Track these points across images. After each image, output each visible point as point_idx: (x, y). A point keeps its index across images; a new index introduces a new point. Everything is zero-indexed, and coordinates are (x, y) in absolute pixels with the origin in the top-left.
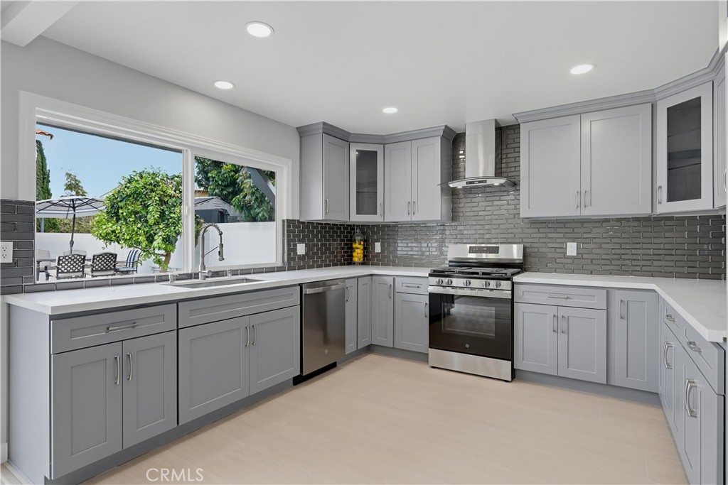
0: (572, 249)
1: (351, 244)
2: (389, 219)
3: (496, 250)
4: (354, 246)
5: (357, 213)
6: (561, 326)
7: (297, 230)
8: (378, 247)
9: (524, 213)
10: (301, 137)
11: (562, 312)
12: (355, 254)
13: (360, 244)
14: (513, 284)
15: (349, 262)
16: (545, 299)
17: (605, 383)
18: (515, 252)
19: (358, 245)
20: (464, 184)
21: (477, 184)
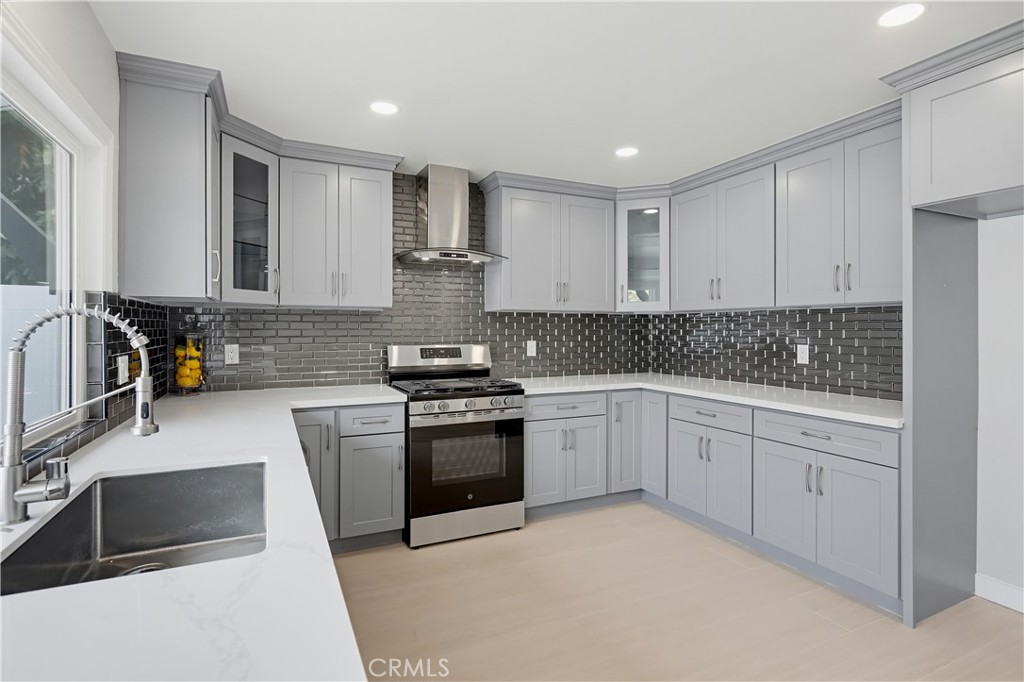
2: (289, 300)
3: (456, 353)
5: (236, 286)
6: (570, 443)
8: (232, 354)
10: (123, 81)
11: (570, 424)
12: (183, 371)
13: (198, 349)
16: (553, 412)
17: (605, 492)
19: (193, 352)
20: (435, 255)
21: (454, 258)
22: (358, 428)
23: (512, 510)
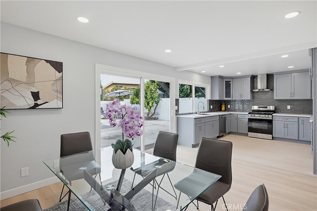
0: (289, 107)
1: (221, 106)
2: (234, 99)
3: (266, 107)
4: (222, 106)
5: (225, 97)
6: (286, 126)
7: (211, 102)
8: (229, 106)
9: (275, 98)
10: (211, 79)
11: (286, 123)
12: (222, 108)
14: (272, 116)
15: (220, 110)
16: (281, 119)
17: (297, 139)
18: (272, 108)
19: (223, 106)
20: (257, 90)
21: (261, 90)
22: (240, 117)
23: (270, 136)
